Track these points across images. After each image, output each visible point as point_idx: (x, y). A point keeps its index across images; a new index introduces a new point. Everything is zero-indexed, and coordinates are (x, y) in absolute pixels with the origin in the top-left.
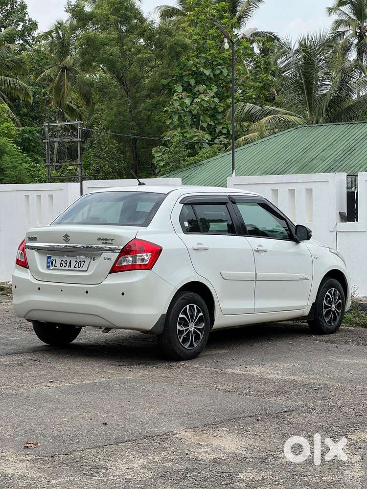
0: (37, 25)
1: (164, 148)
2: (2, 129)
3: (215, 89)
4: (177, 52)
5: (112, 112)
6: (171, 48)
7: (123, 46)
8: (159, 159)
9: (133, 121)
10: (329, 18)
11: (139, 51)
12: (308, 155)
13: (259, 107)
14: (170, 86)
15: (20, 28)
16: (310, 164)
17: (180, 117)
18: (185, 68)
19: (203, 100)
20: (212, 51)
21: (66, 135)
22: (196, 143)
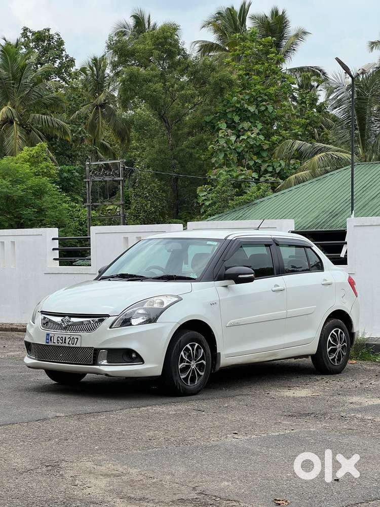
0: (74, 62)
1: (209, 187)
2: (42, 169)
3: (260, 126)
4: (222, 87)
5: (154, 150)
6: (216, 84)
7: (165, 82)
8: (204, 198)
9: (174, 159)
10: (371, 53)
11: (182, 88)
12: (367, 194)
13: (309, 145)
14: (213, 123)
15: (56, 65)
16: (370, 203)
17: (226, 155)
18: (229, 105)
19: (249, 137)
20: (258, 87)
21: (108, 174)
22: (242, 182)
